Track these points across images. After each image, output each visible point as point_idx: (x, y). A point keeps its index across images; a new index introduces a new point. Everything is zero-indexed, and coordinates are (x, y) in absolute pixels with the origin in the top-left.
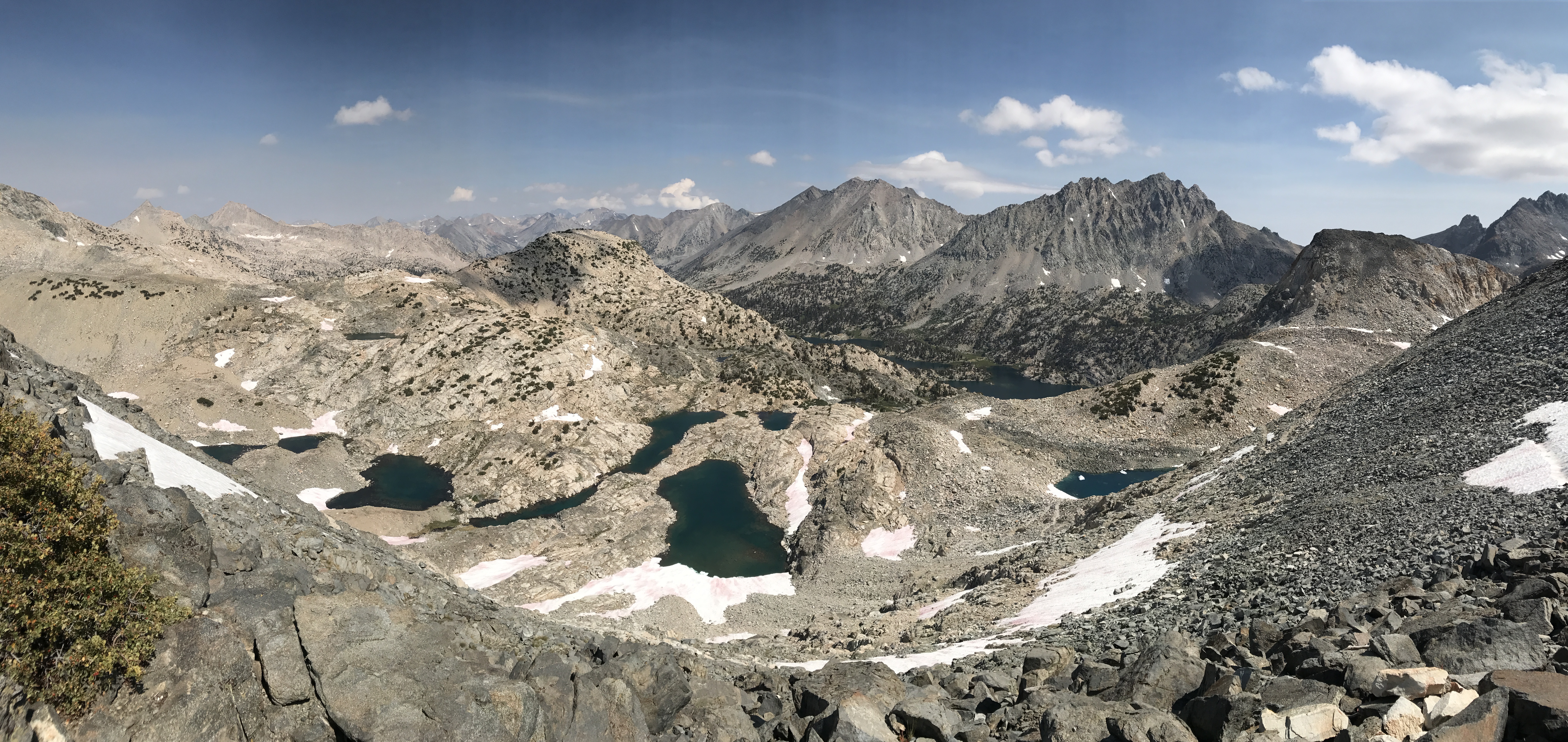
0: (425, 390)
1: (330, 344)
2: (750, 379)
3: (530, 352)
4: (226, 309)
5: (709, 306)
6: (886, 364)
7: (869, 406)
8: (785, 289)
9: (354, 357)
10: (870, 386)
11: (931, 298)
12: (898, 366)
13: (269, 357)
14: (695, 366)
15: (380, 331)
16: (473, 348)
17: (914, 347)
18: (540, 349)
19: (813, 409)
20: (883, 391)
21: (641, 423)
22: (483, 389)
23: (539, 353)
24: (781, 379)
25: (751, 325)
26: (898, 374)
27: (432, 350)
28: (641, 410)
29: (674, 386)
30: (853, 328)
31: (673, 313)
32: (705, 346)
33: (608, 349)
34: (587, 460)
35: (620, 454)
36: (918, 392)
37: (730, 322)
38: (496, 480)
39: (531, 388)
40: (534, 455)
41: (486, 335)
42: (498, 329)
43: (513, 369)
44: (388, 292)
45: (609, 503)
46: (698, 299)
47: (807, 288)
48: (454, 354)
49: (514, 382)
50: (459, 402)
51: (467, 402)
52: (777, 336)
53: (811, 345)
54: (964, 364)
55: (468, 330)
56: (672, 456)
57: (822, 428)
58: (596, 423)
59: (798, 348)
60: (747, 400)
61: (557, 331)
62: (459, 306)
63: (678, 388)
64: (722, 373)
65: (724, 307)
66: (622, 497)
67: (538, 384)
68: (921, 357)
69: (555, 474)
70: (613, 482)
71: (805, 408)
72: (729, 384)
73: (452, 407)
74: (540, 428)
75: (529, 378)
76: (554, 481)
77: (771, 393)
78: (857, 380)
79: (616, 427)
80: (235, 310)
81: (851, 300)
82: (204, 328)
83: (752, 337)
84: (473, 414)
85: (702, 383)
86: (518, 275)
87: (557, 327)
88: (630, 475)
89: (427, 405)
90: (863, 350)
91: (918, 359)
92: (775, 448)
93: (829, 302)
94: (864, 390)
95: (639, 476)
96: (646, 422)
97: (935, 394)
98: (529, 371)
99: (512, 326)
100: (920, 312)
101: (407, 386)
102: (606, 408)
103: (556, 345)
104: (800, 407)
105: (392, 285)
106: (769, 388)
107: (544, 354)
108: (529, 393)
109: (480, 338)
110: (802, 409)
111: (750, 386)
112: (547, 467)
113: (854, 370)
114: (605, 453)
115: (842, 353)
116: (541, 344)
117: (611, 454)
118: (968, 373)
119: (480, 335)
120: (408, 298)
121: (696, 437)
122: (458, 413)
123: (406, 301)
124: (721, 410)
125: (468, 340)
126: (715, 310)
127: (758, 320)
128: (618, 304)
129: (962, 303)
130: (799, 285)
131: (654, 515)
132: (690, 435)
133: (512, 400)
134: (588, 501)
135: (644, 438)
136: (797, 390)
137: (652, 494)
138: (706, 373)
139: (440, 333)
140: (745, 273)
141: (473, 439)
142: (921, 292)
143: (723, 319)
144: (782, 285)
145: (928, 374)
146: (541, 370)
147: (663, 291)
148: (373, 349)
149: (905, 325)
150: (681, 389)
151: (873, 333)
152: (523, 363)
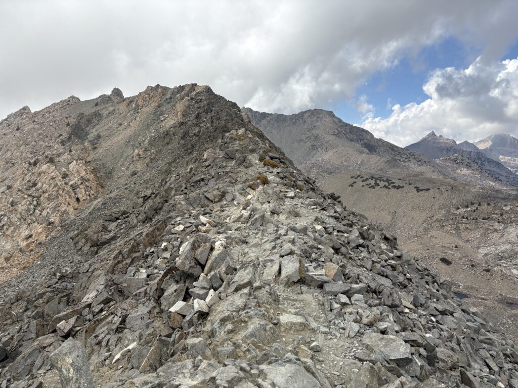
4: (472, 204)
13: (502, 240)
80: (480, 205)
82: (453, 214)
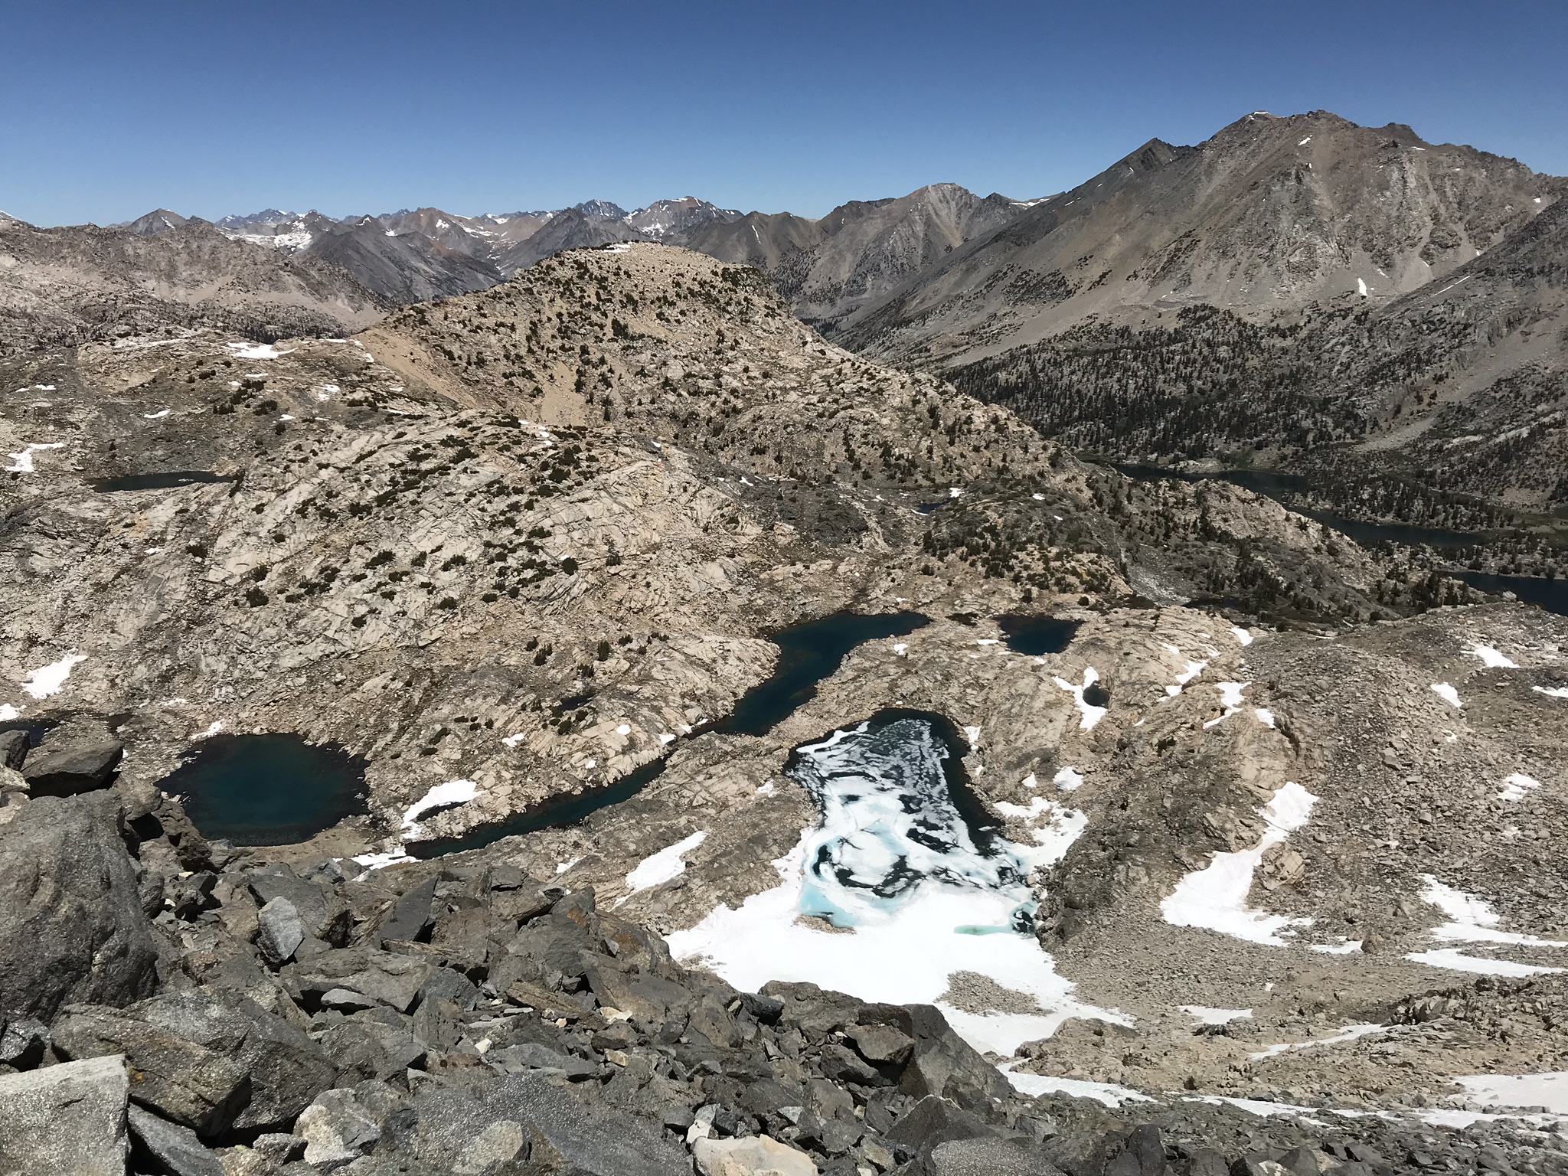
0: (293, 590)
1: (52, 505)
2: (986, 547)
3: (523, 499)
5: (906, 398)
6: (1303, 527)
7: (1253, 618)
8: (1085, 360)
9: (118, 529)
10: (1262, 573)
11: (1439, 379)
12: (1333, 533)
14: (872, 523)
15: (178, 468)
16: (400, 495)
17: (1381, 491)
18: (546, 492)
19: (1121, 614)
20: (1290, 587)
21: (757, 637)
22: (425, 580)
23: (544, 502)
24: (1054, 550)
25: (995, 435)
26: (1332, 551)
27: (306, 503)
28: (758, 612)
29: (827, 564)
30: (1234, 446)
31: (832, 416)
32: (896, 483)
33: (691, 489)
34: (645, 711)
35: (712, 696)
36: (1378, 591)
37: (950, 431)
38: (458, 762)
39: (529, 574)
40: (537, 707)
41: (425, 466)
42: (451, 452)
43: (487, 536)
44: (191, 380)
45: (686, 793)
46: (883, 385)
47: (1135, 359)
48: (356, 509)
49: (491, 562)
50: (372, 611)
51: (390, 608)
52: (1055, 462)
53: (1130, 480)
54: (1517, 536)
55: (386, 457)
56: (816, 700)
57: (1135, 655)
58: (665, 638)
59: (1100, 484)
60: (977, 591)
61: (583, 455)
62: (365, 407)
63: (835, 568)
64: (928, 536)
65: (938, 401)
66: (714, 780)
67: (544, 563)
68: (1398, 515)
69: (580, 741)
70: (695, 751)
71: (1103, 613)
72: (941, 559)
73: (359, 622)
74: (549, 652)
75: (523, 553)
76: (580, 755)
77: (1030, 578)
78: (1232, 557)
79: (706, 646)
81: (1232, 384)
83: (997, 462)
84: (404, 634)
85: (885, 556)
86: (493, 339)
87: (583, 445)
88: (731, 738)
89: (302, 622)
90: (1250, 495)
91: (1389, 518)
92: (1028, 691)
93: (1182, 387)
94: (1246, 580)
95: (748, 740)
96: (769, 634)
97: (1424, 598)
98: (523, 539)
99: (483, 445)
100: (1405, 411)
101: (252, 585)
102: (685, 609)
103: (579, 484)
104: (1093, 608)
105: (200, 363)
106: (1027, 568)
107: (554, 503)
108: (524, 582)
109: (413, 472)
110: (1095, 614)
111: (985, 562)
112: (566, 729)
113: (1225, 538)
114: (683, 696)
115: (1200, 497)
116: (548, 482)
117: (694, 697)
118: (1525, 559)
119: (411, 466)
120: (240, 392)
121: (867, 664)
122: (372, 633)
123: (237, 398)
124: (921, 611)
125: (386, 478)
126: (919, 408)
127: (1012, 426)
128: (713, 398)
129: (1528, 390)
130: (1116, 352)
131: (774, 815)
132: (855, 660)
133: (488, 599)
134: (645, 790)
135: (762, 666)
136: (1089, 573)
137: (773, 774)
138: (895, 535)
139: (321, 466)
140: (995, 328)
141: (408, 684)
142: (1413, 360)
143: (935, 426)
144: (1077, 353)
145: (1413, 555)
146: (549, 534)
147: (810, 370)
148: (164, 510)
149: (1362, 441)
150: (842, 568)
151: (1284, 458)
152: (511, 523)
